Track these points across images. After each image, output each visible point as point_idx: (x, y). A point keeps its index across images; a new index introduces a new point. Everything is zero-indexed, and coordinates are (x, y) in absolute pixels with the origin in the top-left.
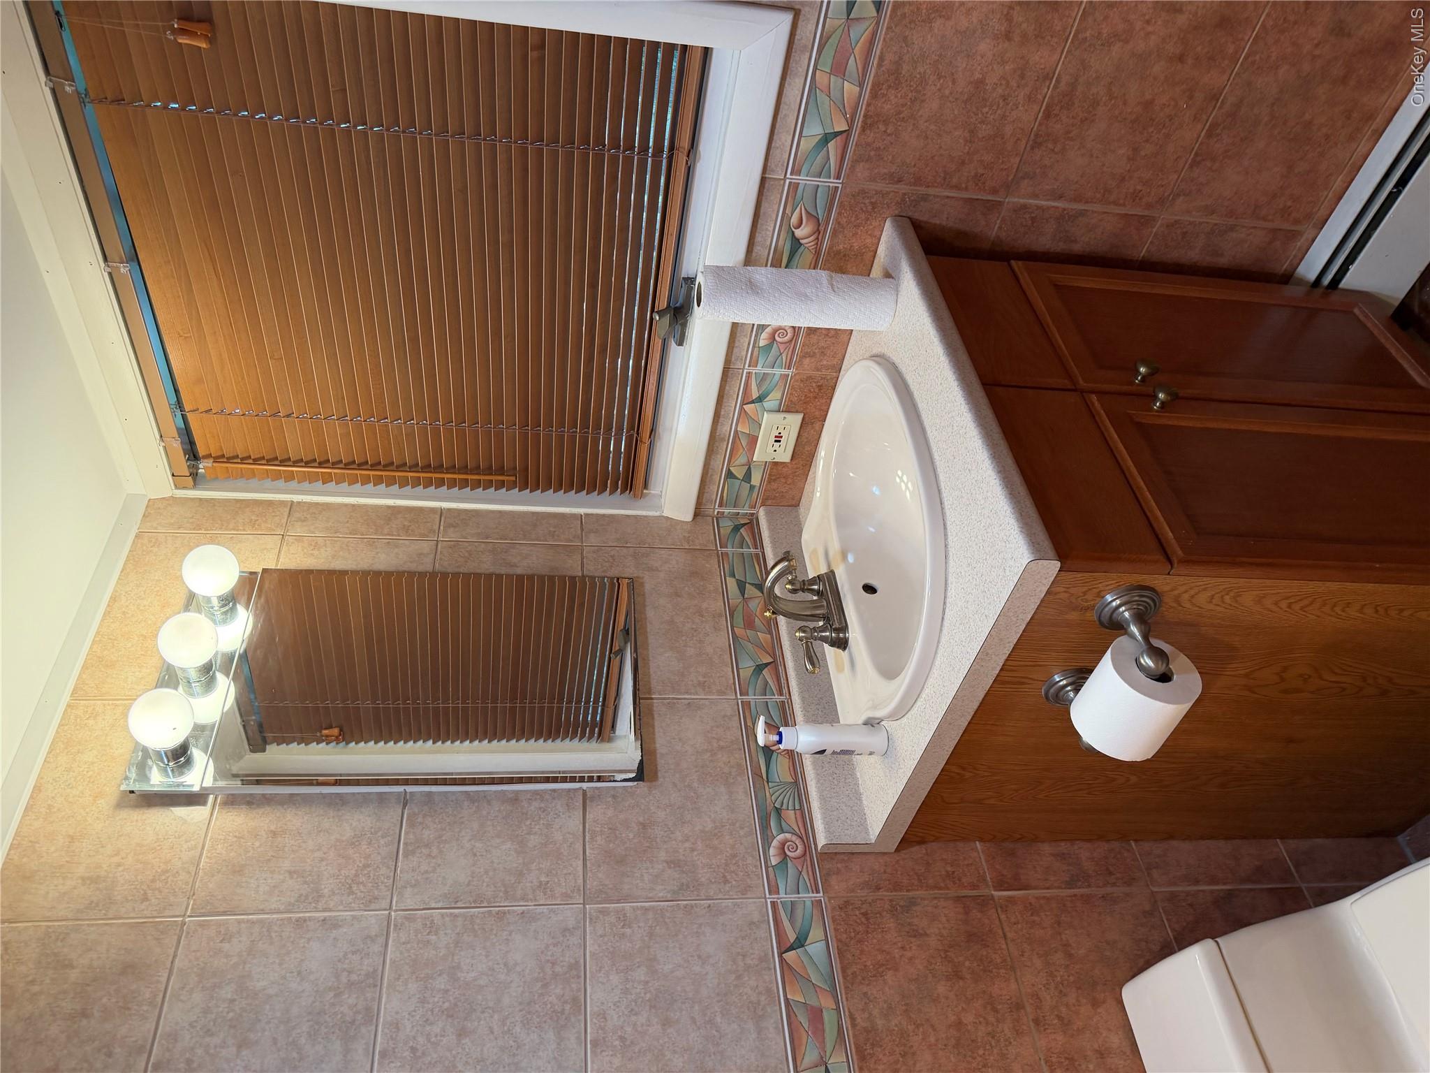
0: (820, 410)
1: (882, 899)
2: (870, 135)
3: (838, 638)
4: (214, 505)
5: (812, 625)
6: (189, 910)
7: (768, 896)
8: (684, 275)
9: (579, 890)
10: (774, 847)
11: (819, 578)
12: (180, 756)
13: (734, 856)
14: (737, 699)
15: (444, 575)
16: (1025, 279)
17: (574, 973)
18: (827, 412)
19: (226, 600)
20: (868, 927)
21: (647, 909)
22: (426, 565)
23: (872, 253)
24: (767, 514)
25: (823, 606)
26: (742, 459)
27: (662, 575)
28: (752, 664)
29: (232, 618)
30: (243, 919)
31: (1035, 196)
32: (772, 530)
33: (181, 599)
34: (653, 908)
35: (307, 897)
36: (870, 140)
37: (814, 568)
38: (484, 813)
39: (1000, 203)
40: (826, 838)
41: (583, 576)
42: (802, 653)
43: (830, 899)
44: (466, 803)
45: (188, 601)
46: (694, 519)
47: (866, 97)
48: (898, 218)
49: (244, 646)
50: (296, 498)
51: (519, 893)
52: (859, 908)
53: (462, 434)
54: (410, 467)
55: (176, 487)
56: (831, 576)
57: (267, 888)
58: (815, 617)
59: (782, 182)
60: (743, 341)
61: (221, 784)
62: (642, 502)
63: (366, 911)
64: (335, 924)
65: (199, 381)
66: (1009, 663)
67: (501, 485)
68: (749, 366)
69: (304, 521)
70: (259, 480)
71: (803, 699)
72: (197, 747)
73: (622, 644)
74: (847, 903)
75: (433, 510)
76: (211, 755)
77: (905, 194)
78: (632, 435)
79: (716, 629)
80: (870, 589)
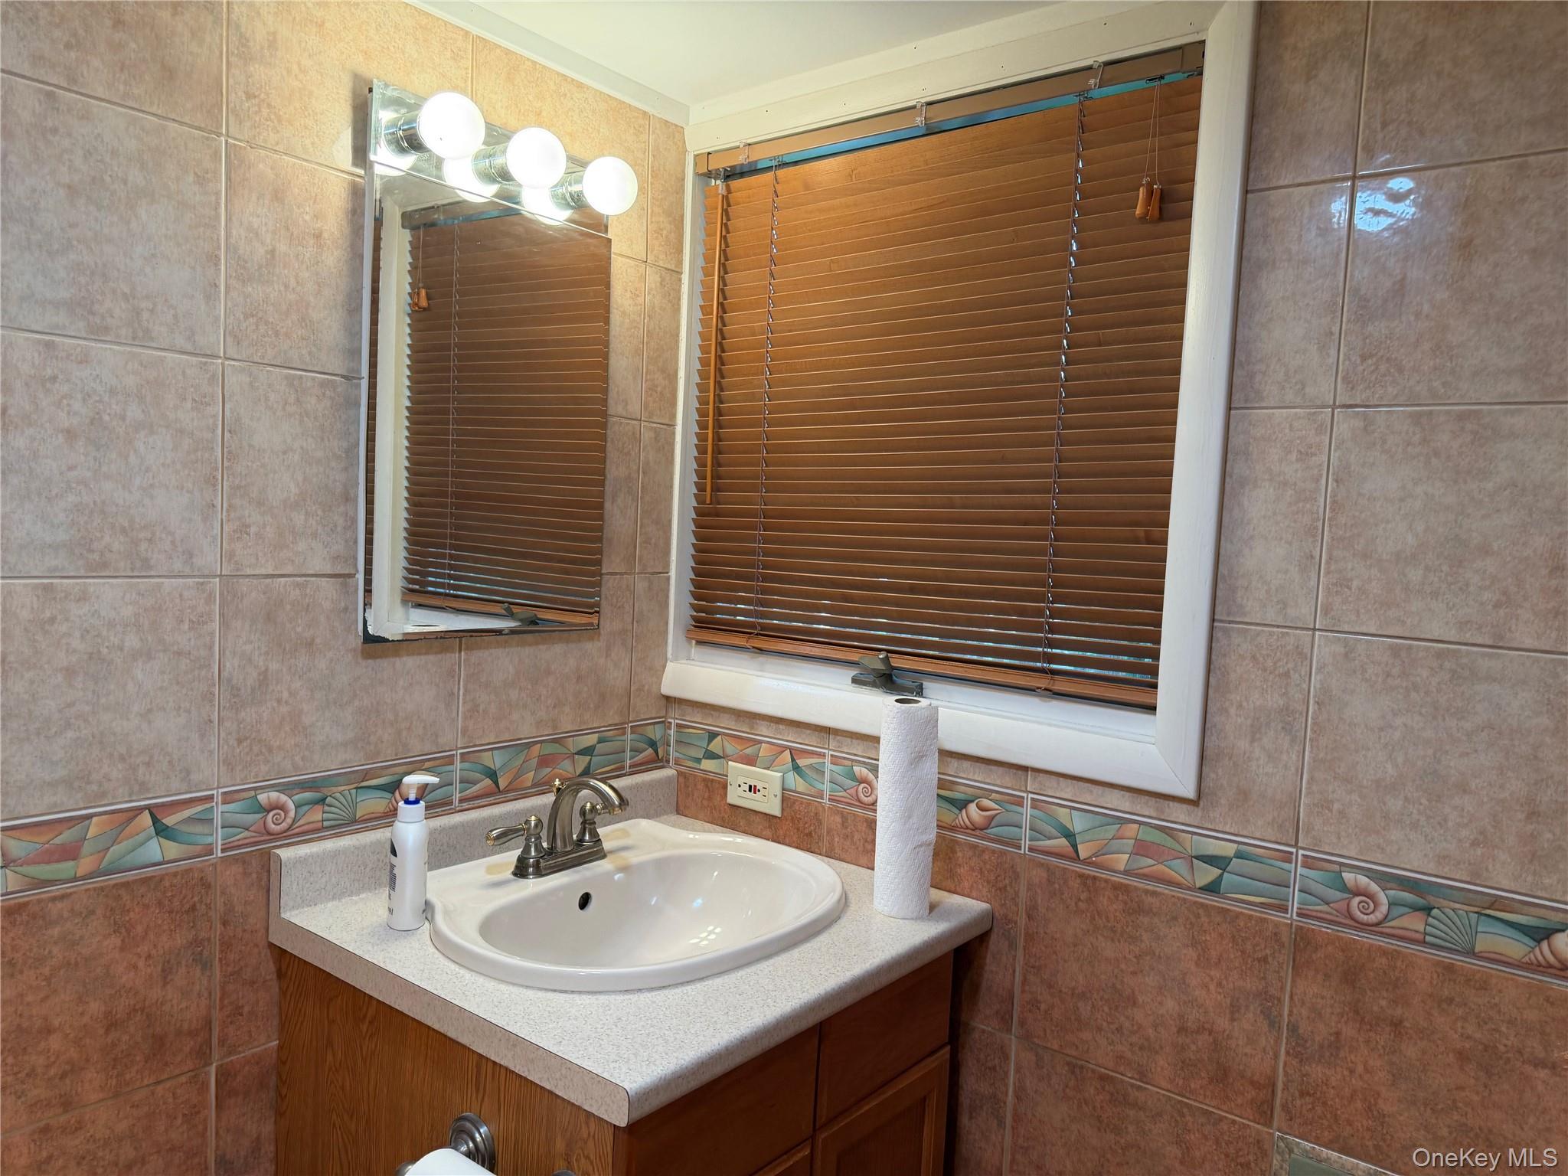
0: (785, 836)
1: (211, 928)
2: (1075, 884)
3: (527, 866)
4: (677, 193)
5: (544, 834)
6: (233, 142)
7: (221, 791)
8: (926, 684)
9: (238, 570)
10: (279, 797)
11: (598, 841)
12: (410, 142)
13: (270, 750)
14: (457, 749)
15: (604, 426)
16: (932, 1063)
17: (138, 564)
18: (783, 844)
19: (579, 200)
20: (177, 912)
21: (211, 648)
22: (615, 408)
23: (953, 889)
24: (669, 779)
25: (565, 846)
26: (730, 748)
27: (602, 661)
28: (498, 765)
29: (558, 205)
30: (220, 198)
31: (1018, 1070)
32: (651, 785)
33: (579, 153)
34: (212, 655)
35: (244, 268)
36: (1071, 883)
37: (609, 834)
38: (333, 464)
39: (1009, 1031)
40: (289, 859)
41: (601, 575)
42: (512, 824)
43: (214, 865)
44: (345, 444)
45: (575, 160)
46: (663, 696)
47: (1115, 879)
48: (991, 916)
49: (529, 215)
50: (685, 278)
51: (237, 502)
52: (201, 902)
53: (754, 449)
54: (719, 395)
55: (696, 156)
56: (601, 855)
57: (256, 226)
58: (553, 838)
59: (1023, 789)
60: (858, 749)
61: (378, 184)
62: (682, 638)
63: (225, 332)
64: (210, 297)
65: (807, 187)
66: (503, 1071)
67: (701, 488)
68: (832, 756)
69: (661, 284)
70: (704, 241)
71: (454, 828)
72: (419, 160)
73: (521, 617)
74: (209, 886)
75: (673, 416)
76: (408, 174)
77: (1016, 923)
78: (756, 628)
79: (539, 723)
80: (585, 901)
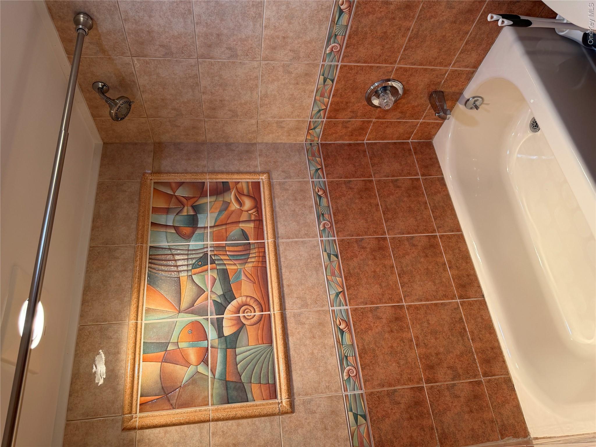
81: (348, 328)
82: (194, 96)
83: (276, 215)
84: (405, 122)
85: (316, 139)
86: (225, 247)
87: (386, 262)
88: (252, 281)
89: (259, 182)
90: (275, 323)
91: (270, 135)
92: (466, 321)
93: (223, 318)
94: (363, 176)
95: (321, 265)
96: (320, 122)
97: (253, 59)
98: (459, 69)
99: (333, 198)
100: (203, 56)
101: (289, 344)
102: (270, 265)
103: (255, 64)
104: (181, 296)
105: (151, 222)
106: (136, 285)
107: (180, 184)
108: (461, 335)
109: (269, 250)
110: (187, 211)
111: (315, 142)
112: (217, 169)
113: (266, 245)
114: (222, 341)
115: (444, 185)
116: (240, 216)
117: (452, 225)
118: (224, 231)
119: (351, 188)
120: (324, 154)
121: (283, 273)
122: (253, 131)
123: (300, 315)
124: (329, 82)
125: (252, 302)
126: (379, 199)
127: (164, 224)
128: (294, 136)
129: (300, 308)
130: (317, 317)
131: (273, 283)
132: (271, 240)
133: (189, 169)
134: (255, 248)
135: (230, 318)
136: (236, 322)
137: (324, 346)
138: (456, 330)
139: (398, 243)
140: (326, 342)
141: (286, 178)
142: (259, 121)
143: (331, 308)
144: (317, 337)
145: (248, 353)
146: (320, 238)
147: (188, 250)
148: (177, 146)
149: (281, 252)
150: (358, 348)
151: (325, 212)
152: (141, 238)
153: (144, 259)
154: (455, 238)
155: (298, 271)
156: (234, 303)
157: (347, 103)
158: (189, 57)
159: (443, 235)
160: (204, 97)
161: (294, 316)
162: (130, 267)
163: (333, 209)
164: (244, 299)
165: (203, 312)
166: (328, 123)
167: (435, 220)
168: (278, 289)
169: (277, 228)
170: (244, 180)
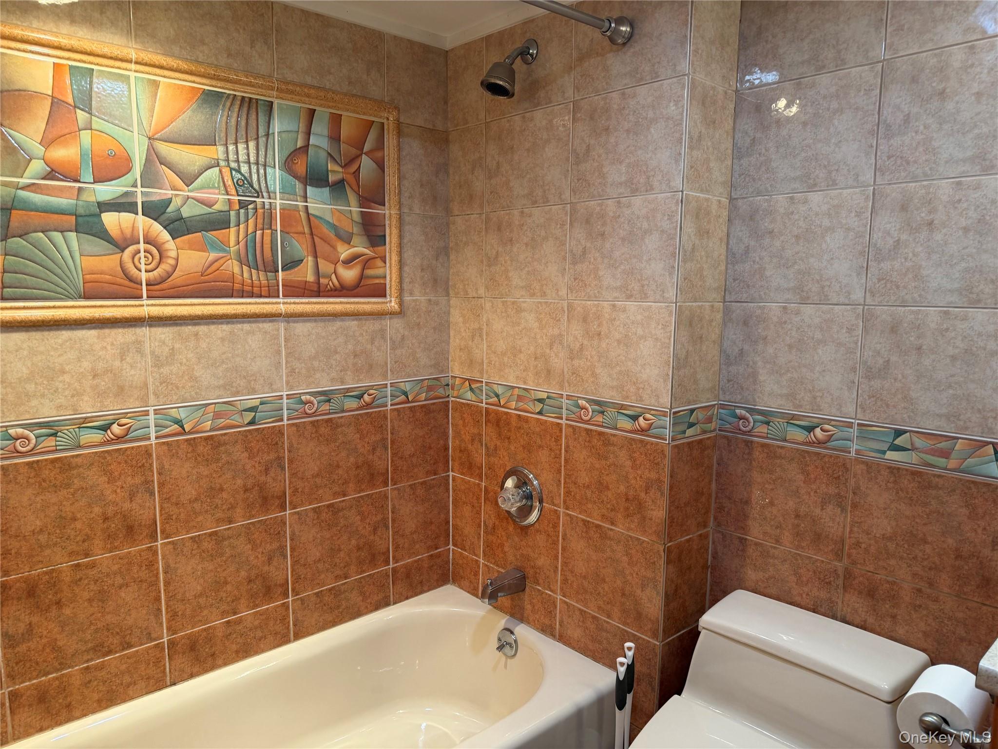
81: (113, 440)
82: (517, 197)
83: (329, 321)
84: (480, 534)
85: (455, 393)
86: (271, 228)
87: (238, 510)
88: (205, 271)
89: (385, 296)
90: (124, 306)
91: (461, 319)
92: (125, 654)
93: (137, 214)
94: (395, 470)
95: (237, 393)
96: (481, 398)
97: (570, 289)
98: (558, 612)
99: (358, 420)
100: (574, 211)
101: (83, 329)
102: (236, 304)
103: (563, 292)
104: (180, 143)
105: (315, 110)
106: (203, 70)
107: (381, 165)
108: (97, 646)
109: (263, 303)
110: (335, 172)
111: (451, 392)
112: (407, 228)
113: (274, 300)
114: (92, 209)
115: (377, 607)
116: (326, 259)
117: (306, 623)
118: (300, 229)
119: (374, 449)
120: (432, 407)
121: (220, 326)
122: (467, 292)
123: (140, 351)
124: (539, 407)
125: (165, 267)
126: (354, 498)
127: (312, 129)
128: (460, 357)
129: (152, 353)
130: (134, 383)
131: (202, 308)
132: (282, 308)
133: (406, 183)
134: (267, 280)
135: (135, 225)
136: (129, 236)
137: (78, 394)
138: (108, 637)
139: (276, 530)
140: (86, 398)
141: (393, 342)
142: (483, 300)
143: (151, 409)
144: (95, 382)
145: (66, 253)
146: (287, 395)
147: (265, 166)
148: (443, 169)
149: (261, 325)
150: (73, 456)
151: (333, 405)
152: (287, 89)
153: (249, 89)
154: (283, 630)
155: (224, 353)
156: (165, 236)
157: (509, 438)
158: (574, 191)
159: (288, 608)
160: (516, 212)
161: (139, 343)
162: (236, 65)
163: (339, 418)
164: (173, 254)
165: (149, 178)
166: (479, 410)
167: (317, 594)
168: (190, 316)
169: (304, 321)
170: (388, 272)
